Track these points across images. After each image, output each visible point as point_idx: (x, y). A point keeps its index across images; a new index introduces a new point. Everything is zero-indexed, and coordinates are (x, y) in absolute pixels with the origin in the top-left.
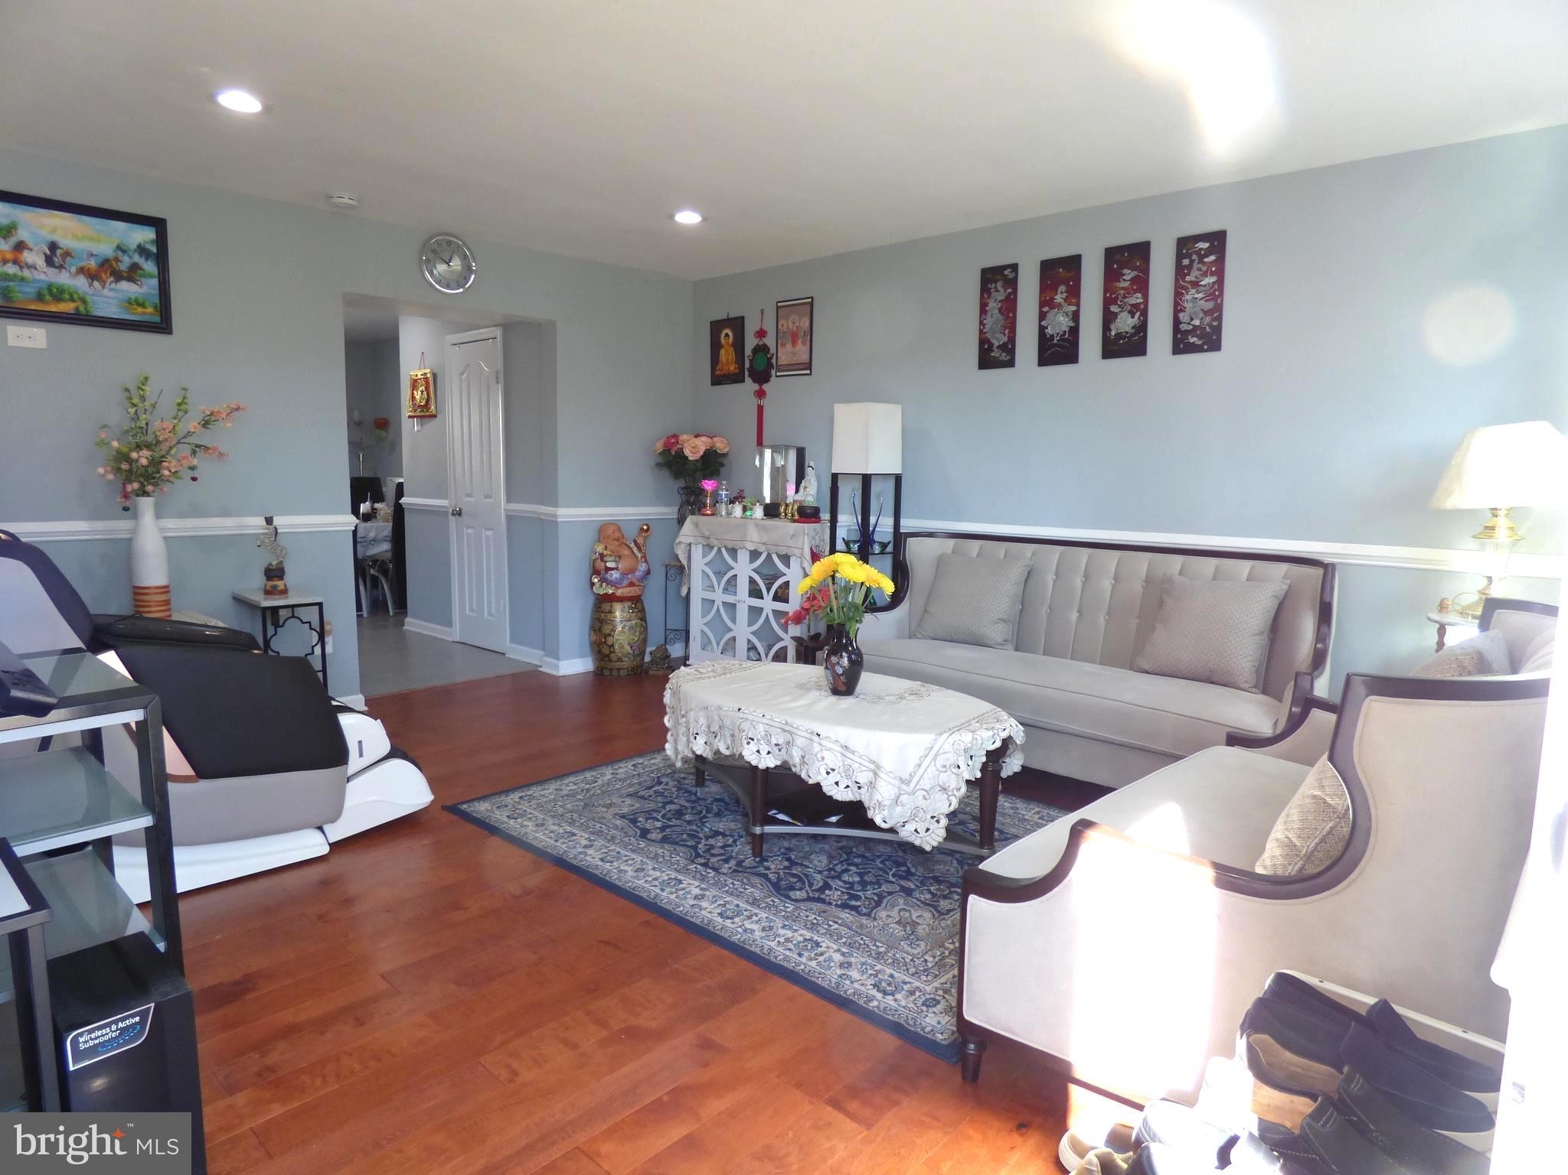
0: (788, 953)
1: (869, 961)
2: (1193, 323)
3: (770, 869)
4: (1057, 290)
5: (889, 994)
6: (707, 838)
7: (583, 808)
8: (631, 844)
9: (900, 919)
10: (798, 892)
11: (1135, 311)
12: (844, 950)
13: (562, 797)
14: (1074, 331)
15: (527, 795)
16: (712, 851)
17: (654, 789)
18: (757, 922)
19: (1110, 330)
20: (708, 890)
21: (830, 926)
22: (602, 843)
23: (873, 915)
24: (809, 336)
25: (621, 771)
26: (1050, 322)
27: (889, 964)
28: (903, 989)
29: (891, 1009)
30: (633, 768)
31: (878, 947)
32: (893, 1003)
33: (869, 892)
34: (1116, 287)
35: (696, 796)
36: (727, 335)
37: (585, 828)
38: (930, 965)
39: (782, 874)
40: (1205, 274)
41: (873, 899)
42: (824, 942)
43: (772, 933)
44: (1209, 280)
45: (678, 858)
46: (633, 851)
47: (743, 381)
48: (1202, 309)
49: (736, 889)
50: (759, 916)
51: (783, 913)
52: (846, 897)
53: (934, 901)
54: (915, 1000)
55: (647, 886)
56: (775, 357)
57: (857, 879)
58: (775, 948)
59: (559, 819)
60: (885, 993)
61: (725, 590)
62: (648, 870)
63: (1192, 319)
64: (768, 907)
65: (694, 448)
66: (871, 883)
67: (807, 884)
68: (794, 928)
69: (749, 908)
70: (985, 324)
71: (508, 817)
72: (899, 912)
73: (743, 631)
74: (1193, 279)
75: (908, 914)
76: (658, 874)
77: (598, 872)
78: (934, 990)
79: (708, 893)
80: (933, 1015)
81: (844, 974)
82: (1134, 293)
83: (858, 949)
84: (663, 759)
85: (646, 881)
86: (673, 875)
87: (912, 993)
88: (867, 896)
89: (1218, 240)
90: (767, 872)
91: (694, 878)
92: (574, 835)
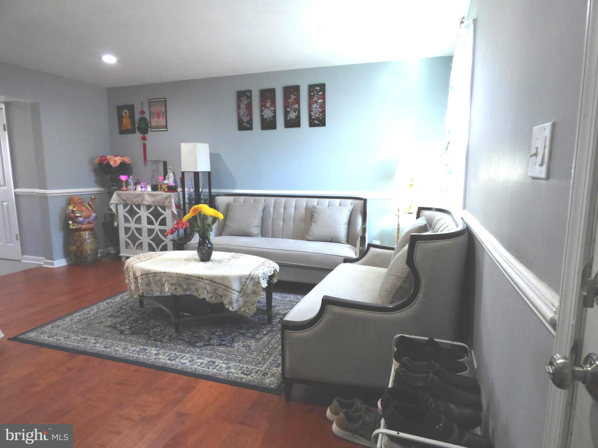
0: (203, 369)
1: (237, 364)
2: (316, 116)
3: (185, 336)
4: (267, 101)
5: (248, 375)
6: (152, 329)
7: (88, 326)
8: (117, 338)
9: (243, 345)
10: (199, 343)
11: (296, 110)
12: (226, 362)
13: (74, 323)
14: (274, 117)
15: (55, 325)
16: (156, 334)
17: (120, 312)
18: (186, 359)
19: (287, 117)
20: (160, 350)
21: (217, 354)
22: (103, 340)
23: (232, 346)
24: (165, 115)
25: (101, 306)
26: (265, 113)
27: (245, 364)
28: (253, 372)
29: (251, 380)
30: (106, 304)
31: (238, 358)
32: (251, 378)
33: (228, 337)
34: (288, 101)
35: (141, 312)
36: (126, 113)
37: (92, 335)
38: (260, 360)
39: (190, 337)
40: (319, 99)
41: (230, 340)
42: (216, 361)
43: (194, 362)
44: (320, 101)
45: (142, 340)
46: (119, 341)
47: (135, 133)
48: (319, 111)
49: (172, 347)
50: (186, 356)
51: (196, 353)
52: (220, 341)
53: (253, 336)
54: (259, 375)
55: (131, 354)
56: (150, 123)
57: (222, 333)
58: (197, 368)
59: (76, 333)
60: (247, 375)
61: (136, 222)
62: (129, 348)
63: (315, 115)
64: (189, 352)
65: (114, 161)
66: (228, 334)
67: (202, 339)
68: (203, 358)
69: (181, 354)
70: (240, 113)
71: (48, 337)
72: (242, 343)
73: (145, 239)
74: (315, 100)
75: (245, 343)
76: (134, 348)
77: (105, 353)
78: (265, 369)
79: (160, 352)
80: (267, 379)
81: (229, 372)
82: (295, 104)
83: (231, 360)
84: (121, 298)
85: (130, 352)
86: (142, 347)
87: (257, 372)
88: (228, 339)
89: (322, 87)
90: (183, 338)
91: (152, 347)
92: (86, 339)
